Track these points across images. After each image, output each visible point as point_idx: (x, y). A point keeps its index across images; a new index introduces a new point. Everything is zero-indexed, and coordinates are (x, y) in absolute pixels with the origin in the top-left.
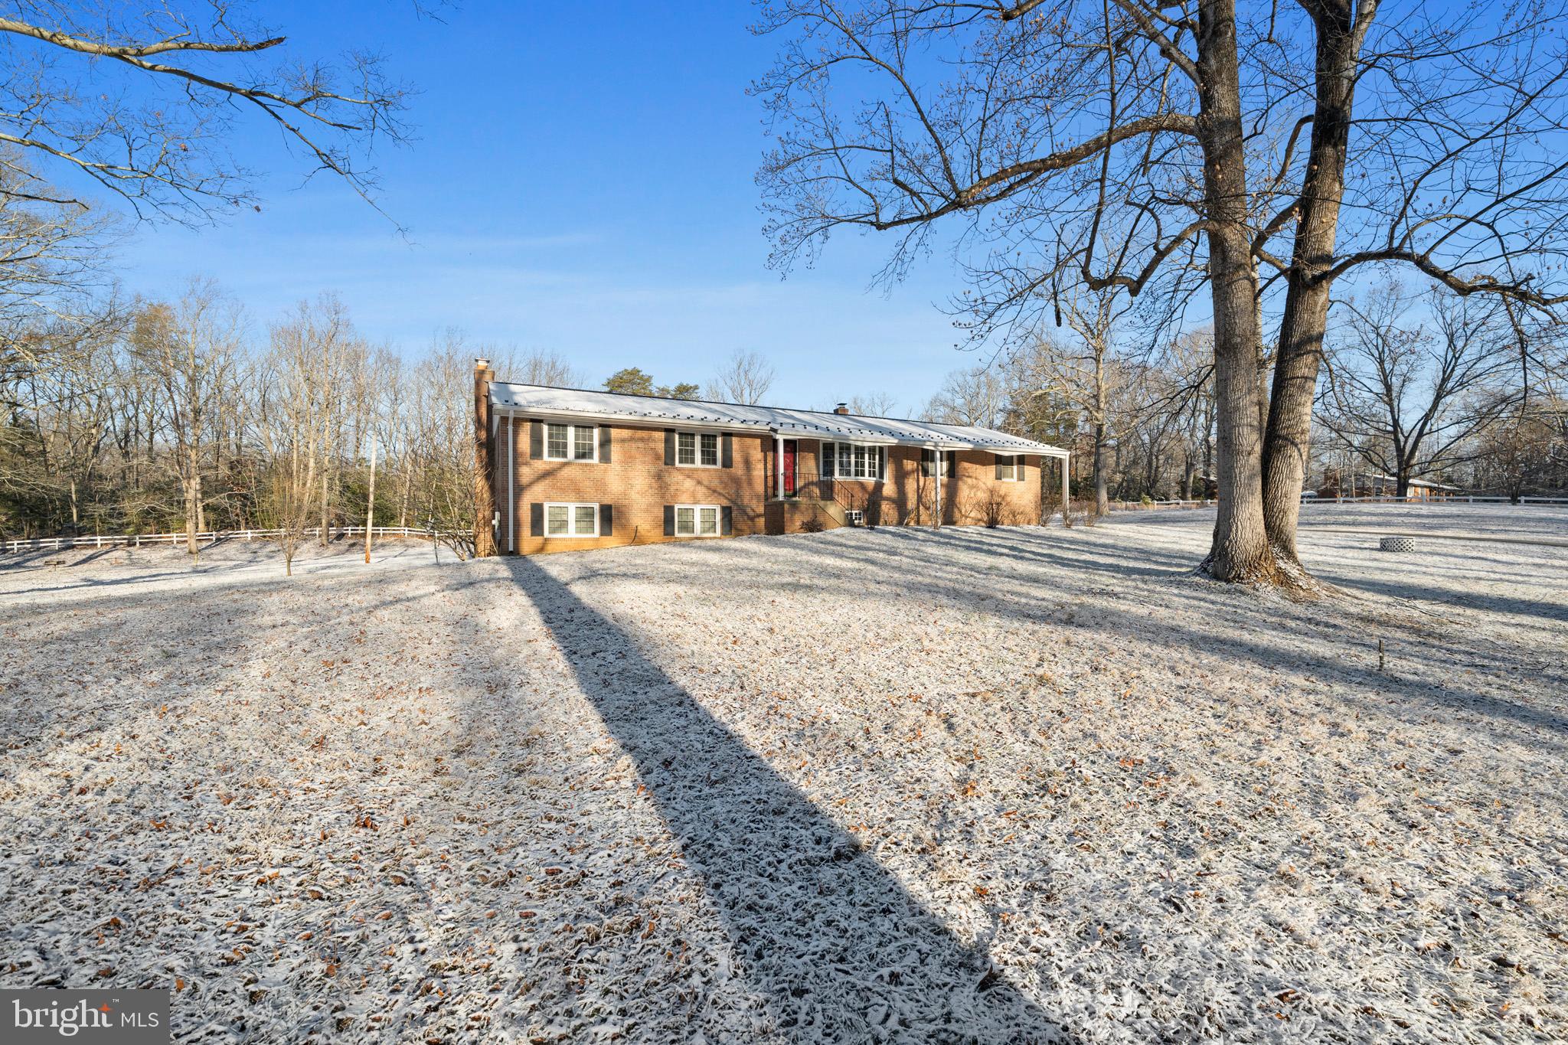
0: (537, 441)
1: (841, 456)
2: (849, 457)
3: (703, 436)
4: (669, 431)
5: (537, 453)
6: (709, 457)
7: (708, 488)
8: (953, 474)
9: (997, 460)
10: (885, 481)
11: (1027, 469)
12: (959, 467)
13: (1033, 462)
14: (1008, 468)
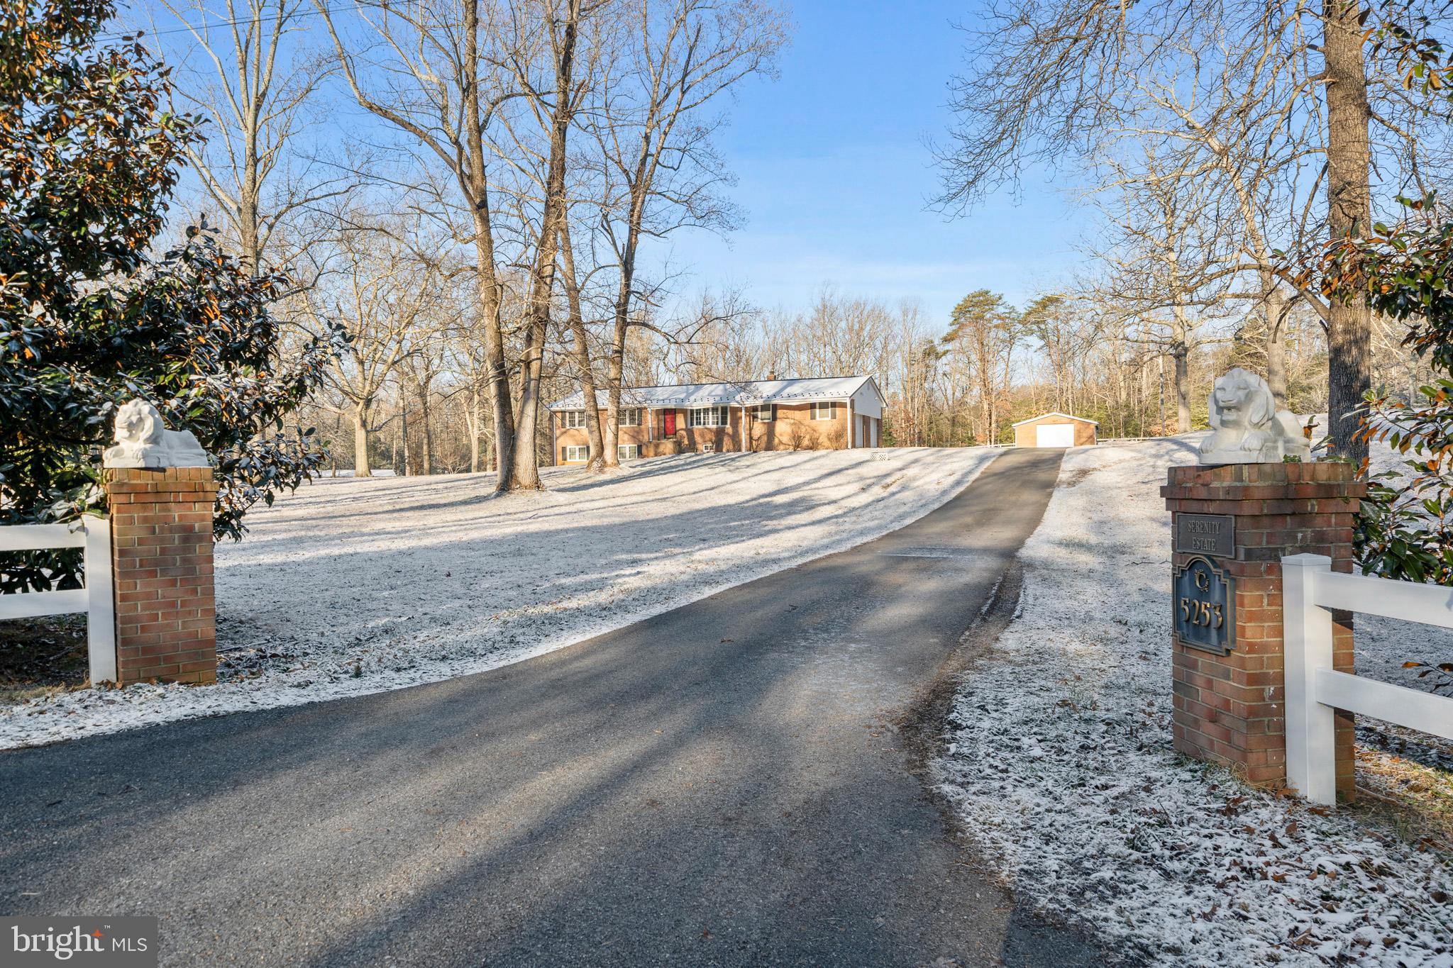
1: (704, 415)
2: (708, 414)
3: (630, 410)
5: (563, 425)
6: (632, 421)
7: (630, 435)
8: (774, 418)
9: (813, 406)
10: (728, 426)
11: (838, 410)
12: (780, 413)
13: (843, 405)
14: (824, 411)
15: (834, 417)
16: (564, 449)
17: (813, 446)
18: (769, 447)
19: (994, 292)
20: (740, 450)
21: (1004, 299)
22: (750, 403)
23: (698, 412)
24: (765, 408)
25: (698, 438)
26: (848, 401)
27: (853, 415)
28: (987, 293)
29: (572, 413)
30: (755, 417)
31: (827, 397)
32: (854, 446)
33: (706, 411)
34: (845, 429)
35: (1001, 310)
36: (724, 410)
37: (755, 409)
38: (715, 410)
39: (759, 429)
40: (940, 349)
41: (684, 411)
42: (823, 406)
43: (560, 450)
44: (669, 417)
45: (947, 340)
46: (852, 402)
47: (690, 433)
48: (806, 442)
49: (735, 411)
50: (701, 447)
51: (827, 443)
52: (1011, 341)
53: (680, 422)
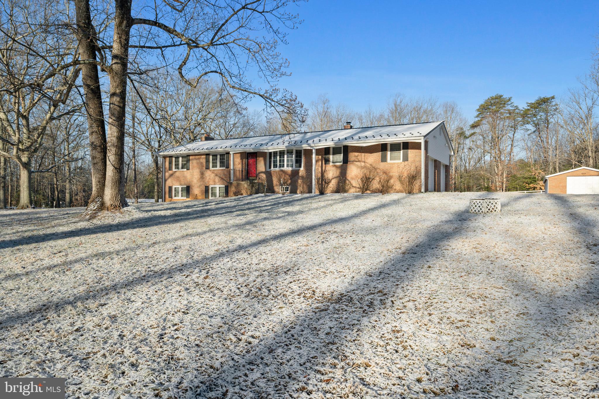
0: (170, 163)
1: (280, 157)
2: (284, 157)
3: (220, 155)
4: (208, 155)
5: (170, 169)
6: (222, 164)
7: (220, 177)
8: (346, 161)
9: (383, 148)
10: (302, 169)
11: (411, 153)
12: (352, 156)
13: (416, 146)
14: (396, 153)
15: (406, 159)
16: (170, 188)
17: (384, 190)
18: (341, 188)
19: (506, 96)
20: (310, 191)
21: (512, 101)
22: (323, 145)
23: (275, 153)
24: (336, 151)
25: (275, 181)
26: (422, 141)
27: (427, 157)
28: (501, 96)
29: (177, 158)
30: (327, 161)
31: (400, 139)
32: (426, 190)
33: (282, 153)
34: (418, 172)
35: (509, 107)
36: (299, 154)
37: (326, 151)
38: (290, 152)
39: (332, 172)
40: (468, 133)
41: (263, 155)
42: (395, 147)
43: (167, 189)
44: (251, 161)
45: (473, 126)
46: (426, 142)
47: (269, 175)
48: (375, 185)
49: (308, 153)
50: (277, 189)
51: (398, 186)
52: (515, 128)
53: (261, 166)
